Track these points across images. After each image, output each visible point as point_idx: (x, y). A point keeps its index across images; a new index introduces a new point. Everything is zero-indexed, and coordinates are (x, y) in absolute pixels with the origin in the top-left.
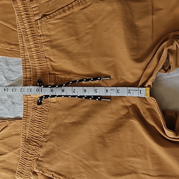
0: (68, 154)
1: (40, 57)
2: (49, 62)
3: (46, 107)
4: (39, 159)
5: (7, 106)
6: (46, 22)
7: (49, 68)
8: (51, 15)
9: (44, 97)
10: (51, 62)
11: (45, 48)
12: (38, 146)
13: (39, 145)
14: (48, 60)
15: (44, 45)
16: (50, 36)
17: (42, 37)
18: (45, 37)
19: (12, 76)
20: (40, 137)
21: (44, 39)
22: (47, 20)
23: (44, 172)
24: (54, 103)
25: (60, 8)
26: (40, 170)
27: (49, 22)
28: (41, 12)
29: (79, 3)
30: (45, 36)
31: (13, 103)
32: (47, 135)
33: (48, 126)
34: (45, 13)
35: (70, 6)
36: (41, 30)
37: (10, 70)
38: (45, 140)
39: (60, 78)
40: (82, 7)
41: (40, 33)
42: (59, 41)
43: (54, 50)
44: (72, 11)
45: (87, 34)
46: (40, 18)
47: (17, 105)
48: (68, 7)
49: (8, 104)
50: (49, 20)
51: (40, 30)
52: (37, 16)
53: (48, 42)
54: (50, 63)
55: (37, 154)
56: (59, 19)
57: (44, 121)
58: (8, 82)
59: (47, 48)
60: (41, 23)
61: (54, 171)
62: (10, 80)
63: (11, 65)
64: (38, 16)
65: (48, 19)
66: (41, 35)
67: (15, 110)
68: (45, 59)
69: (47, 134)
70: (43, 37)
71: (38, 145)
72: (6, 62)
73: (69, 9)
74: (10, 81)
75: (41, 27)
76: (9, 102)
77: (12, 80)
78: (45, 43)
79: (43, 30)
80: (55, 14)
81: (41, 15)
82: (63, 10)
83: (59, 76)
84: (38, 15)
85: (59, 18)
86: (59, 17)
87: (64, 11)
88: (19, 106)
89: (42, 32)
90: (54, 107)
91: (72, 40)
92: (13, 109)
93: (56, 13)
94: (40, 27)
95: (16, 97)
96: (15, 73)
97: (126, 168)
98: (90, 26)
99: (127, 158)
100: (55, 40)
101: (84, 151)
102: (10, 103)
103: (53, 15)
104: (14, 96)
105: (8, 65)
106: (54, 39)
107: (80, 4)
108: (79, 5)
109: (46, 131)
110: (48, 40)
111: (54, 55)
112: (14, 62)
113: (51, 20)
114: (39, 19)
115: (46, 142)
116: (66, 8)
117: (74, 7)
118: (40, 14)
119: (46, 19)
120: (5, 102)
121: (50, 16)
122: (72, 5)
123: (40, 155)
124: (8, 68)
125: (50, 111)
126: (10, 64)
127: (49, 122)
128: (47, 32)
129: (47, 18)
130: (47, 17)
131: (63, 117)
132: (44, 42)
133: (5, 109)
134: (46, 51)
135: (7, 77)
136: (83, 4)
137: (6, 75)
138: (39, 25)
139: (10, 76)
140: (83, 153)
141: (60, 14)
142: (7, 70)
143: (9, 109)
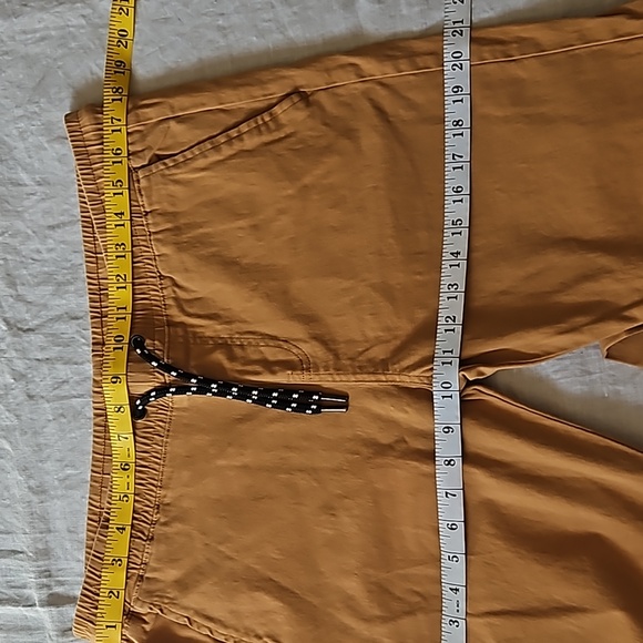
0: (231, 559)
1: (143, 275)
2: (170, 289)
3: (160, 423)
4: (146, 575)
5: (13, 406)
6: (163, 176)
7: (170, 305)
8: (180, 158)
9: (153, 394)
10: (176, 289)
11: (158, 250)
12: (140, 538)
13: (143, 533)
14: (166, 283)
15: (157, 240)
16: (174, 215)
17: (149, 217)
18: (159, 219)
19: (27, 316)
20: (146, 512)
21: (155, 224)
22: (167, 172)
23: (165, 611)
24: (184, 409)
25: (205, 137)
26: (155, 605)
27: (171, 178)
28: (149, 148)
29: (258, 127)
30: (160, 214)
31: (31, 397)
32: (168, 504)
33: (170, 479)
34: (159, 150)
35: (233, 133)
36: (149, 197)
37: (19, 298)
38: (162, 520)
39: (200, 337)
40: (266, 138)
41: (143, 206)
42: (201, 230)
43: (185, 257)
44: (237, 146)
45: (281, 212)
46: (146, 163)
47: (41, 401)
48: (228, 136)
49: (15, 398)
50: (174, 171)
51: (144, 198)
52: (137, 159)
53: (168, 234)
54: (174, 292)
55: (139, 562)
56: (203, 169)
57: (157, 463)
58: (14, 336)
59: (164, 250)
60: (149, 180)
61: (192, 609)
62: (20, 329)
63: (23, 284)
64: (139, 157)
65: (168, 168)
66: (147, 213)
67: (35, 417)
68: (157, 281)
69: (167, 500)
70: (153, 217)
71: (139, 534)
72: (8, 275)
73: (230, 141)
74: (21, 332)
75: (149, 189)
76: (18, 393)
77: (27, 327)
78: (159, 236)
79: (154, 199)
80: (189, 155)
81: (148, 155)
82: (212, 143)
83: (198, 330)
84: (140, 154)
85: (202, 166)
86: (201, 163)
87: (216, 148)
88: (47, 405)
89: (150, 205)
90: (185, 421)
91: (240, 228)
92: (31, 413)
93: (193, 153)
94: (145, 188)
95: (37, 379)
96: (34, 309)
97: (399, 598)
98: (290, 192)
99: (402, 568)
100: (190, 226)
101: (278, 549)
102: (22, 397)
103: (184, 156)
104: (33, 377)
105: (12, 285)
106: (184, 224)
107: (263, 128)
108: (260, 133)
109: (163, 492)
110: (169, 226)
111: (186, 270)
112: (30, 275)
113: (179, 171)
114: (143, 167)
115: (165, 524)
116: (222, 139)
117: (244, 136)
118: (146, 152)
119: (162, 167)
120: (7, 394)
121: (174, 160)
122: (239, 131)
123: (151, 564)
124: (14, 293)
125: (170, 434)
126: (18, 282)
127: (171, 467)
128: (165, 204)
129: (165, 164)
130: (166, 161)
131: (212, 451)
132: (154, 233)
133: (7, 413)
134: (162, 258)
135: (12, 322)
136: (269, 130)
137: (7, 315)
138: (143, 183)
139: (18, 316)
140: (274, 556)
141: (203, 155)
142: (11, 300)
143: (18, 413)
